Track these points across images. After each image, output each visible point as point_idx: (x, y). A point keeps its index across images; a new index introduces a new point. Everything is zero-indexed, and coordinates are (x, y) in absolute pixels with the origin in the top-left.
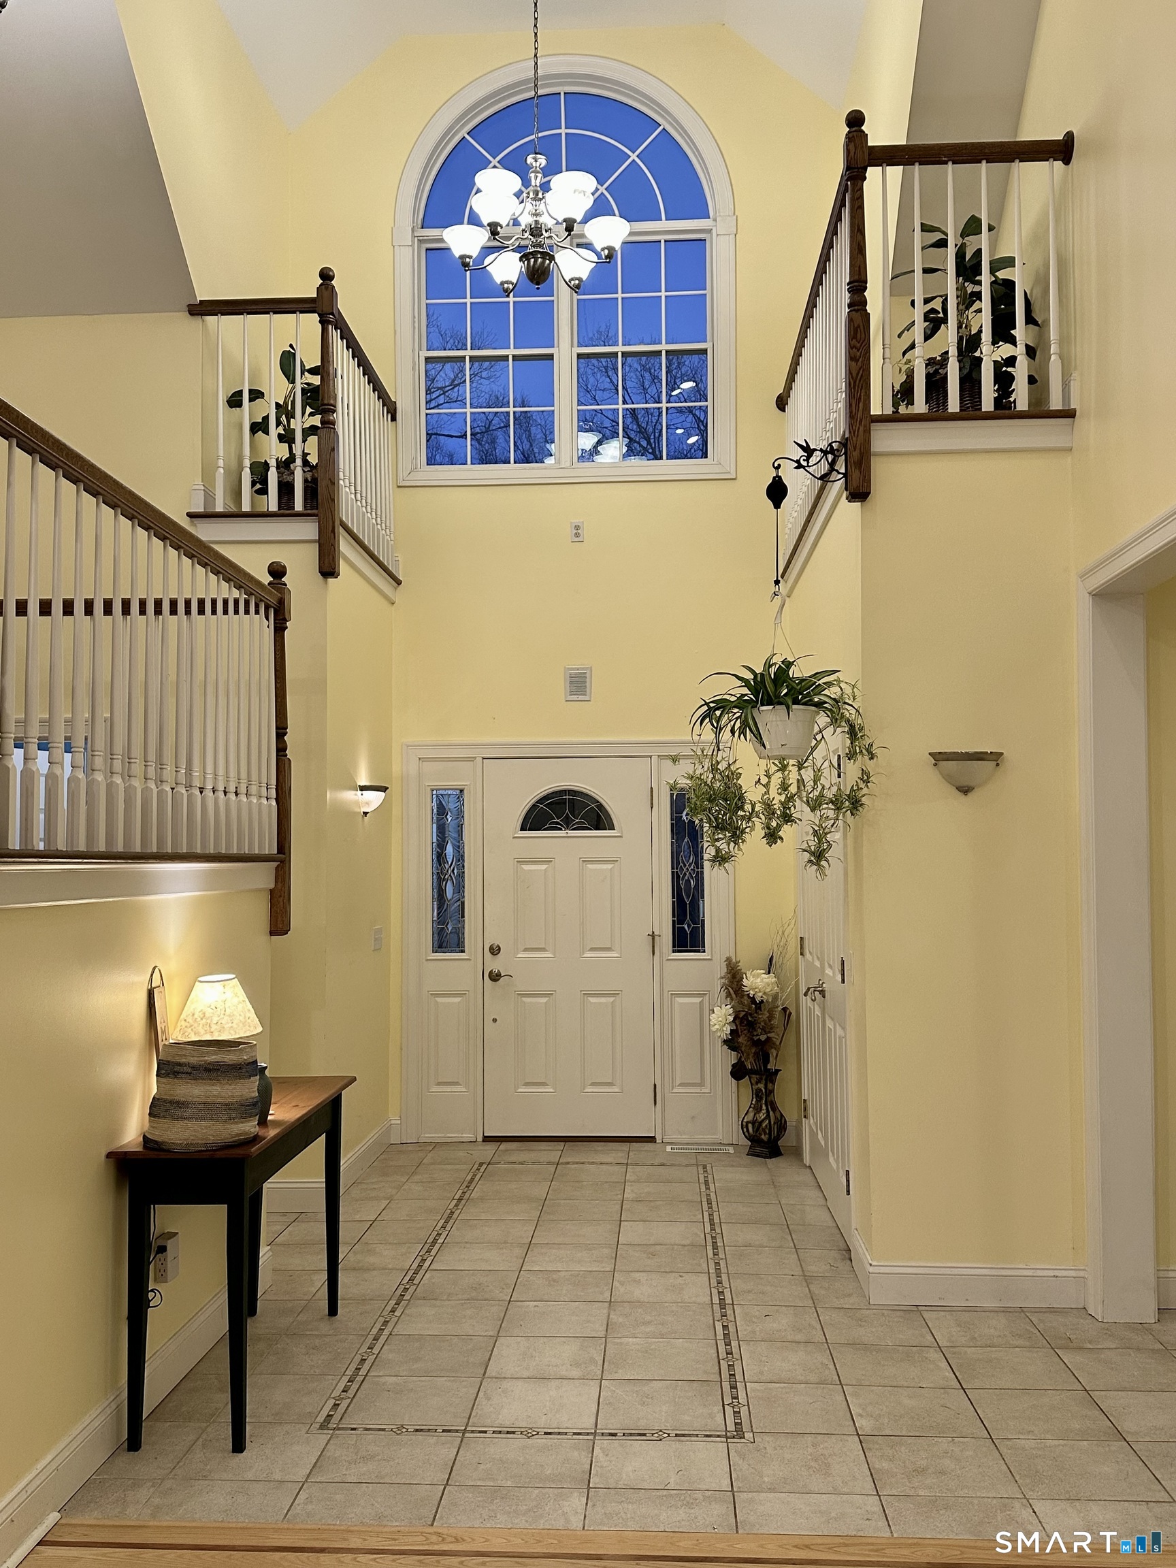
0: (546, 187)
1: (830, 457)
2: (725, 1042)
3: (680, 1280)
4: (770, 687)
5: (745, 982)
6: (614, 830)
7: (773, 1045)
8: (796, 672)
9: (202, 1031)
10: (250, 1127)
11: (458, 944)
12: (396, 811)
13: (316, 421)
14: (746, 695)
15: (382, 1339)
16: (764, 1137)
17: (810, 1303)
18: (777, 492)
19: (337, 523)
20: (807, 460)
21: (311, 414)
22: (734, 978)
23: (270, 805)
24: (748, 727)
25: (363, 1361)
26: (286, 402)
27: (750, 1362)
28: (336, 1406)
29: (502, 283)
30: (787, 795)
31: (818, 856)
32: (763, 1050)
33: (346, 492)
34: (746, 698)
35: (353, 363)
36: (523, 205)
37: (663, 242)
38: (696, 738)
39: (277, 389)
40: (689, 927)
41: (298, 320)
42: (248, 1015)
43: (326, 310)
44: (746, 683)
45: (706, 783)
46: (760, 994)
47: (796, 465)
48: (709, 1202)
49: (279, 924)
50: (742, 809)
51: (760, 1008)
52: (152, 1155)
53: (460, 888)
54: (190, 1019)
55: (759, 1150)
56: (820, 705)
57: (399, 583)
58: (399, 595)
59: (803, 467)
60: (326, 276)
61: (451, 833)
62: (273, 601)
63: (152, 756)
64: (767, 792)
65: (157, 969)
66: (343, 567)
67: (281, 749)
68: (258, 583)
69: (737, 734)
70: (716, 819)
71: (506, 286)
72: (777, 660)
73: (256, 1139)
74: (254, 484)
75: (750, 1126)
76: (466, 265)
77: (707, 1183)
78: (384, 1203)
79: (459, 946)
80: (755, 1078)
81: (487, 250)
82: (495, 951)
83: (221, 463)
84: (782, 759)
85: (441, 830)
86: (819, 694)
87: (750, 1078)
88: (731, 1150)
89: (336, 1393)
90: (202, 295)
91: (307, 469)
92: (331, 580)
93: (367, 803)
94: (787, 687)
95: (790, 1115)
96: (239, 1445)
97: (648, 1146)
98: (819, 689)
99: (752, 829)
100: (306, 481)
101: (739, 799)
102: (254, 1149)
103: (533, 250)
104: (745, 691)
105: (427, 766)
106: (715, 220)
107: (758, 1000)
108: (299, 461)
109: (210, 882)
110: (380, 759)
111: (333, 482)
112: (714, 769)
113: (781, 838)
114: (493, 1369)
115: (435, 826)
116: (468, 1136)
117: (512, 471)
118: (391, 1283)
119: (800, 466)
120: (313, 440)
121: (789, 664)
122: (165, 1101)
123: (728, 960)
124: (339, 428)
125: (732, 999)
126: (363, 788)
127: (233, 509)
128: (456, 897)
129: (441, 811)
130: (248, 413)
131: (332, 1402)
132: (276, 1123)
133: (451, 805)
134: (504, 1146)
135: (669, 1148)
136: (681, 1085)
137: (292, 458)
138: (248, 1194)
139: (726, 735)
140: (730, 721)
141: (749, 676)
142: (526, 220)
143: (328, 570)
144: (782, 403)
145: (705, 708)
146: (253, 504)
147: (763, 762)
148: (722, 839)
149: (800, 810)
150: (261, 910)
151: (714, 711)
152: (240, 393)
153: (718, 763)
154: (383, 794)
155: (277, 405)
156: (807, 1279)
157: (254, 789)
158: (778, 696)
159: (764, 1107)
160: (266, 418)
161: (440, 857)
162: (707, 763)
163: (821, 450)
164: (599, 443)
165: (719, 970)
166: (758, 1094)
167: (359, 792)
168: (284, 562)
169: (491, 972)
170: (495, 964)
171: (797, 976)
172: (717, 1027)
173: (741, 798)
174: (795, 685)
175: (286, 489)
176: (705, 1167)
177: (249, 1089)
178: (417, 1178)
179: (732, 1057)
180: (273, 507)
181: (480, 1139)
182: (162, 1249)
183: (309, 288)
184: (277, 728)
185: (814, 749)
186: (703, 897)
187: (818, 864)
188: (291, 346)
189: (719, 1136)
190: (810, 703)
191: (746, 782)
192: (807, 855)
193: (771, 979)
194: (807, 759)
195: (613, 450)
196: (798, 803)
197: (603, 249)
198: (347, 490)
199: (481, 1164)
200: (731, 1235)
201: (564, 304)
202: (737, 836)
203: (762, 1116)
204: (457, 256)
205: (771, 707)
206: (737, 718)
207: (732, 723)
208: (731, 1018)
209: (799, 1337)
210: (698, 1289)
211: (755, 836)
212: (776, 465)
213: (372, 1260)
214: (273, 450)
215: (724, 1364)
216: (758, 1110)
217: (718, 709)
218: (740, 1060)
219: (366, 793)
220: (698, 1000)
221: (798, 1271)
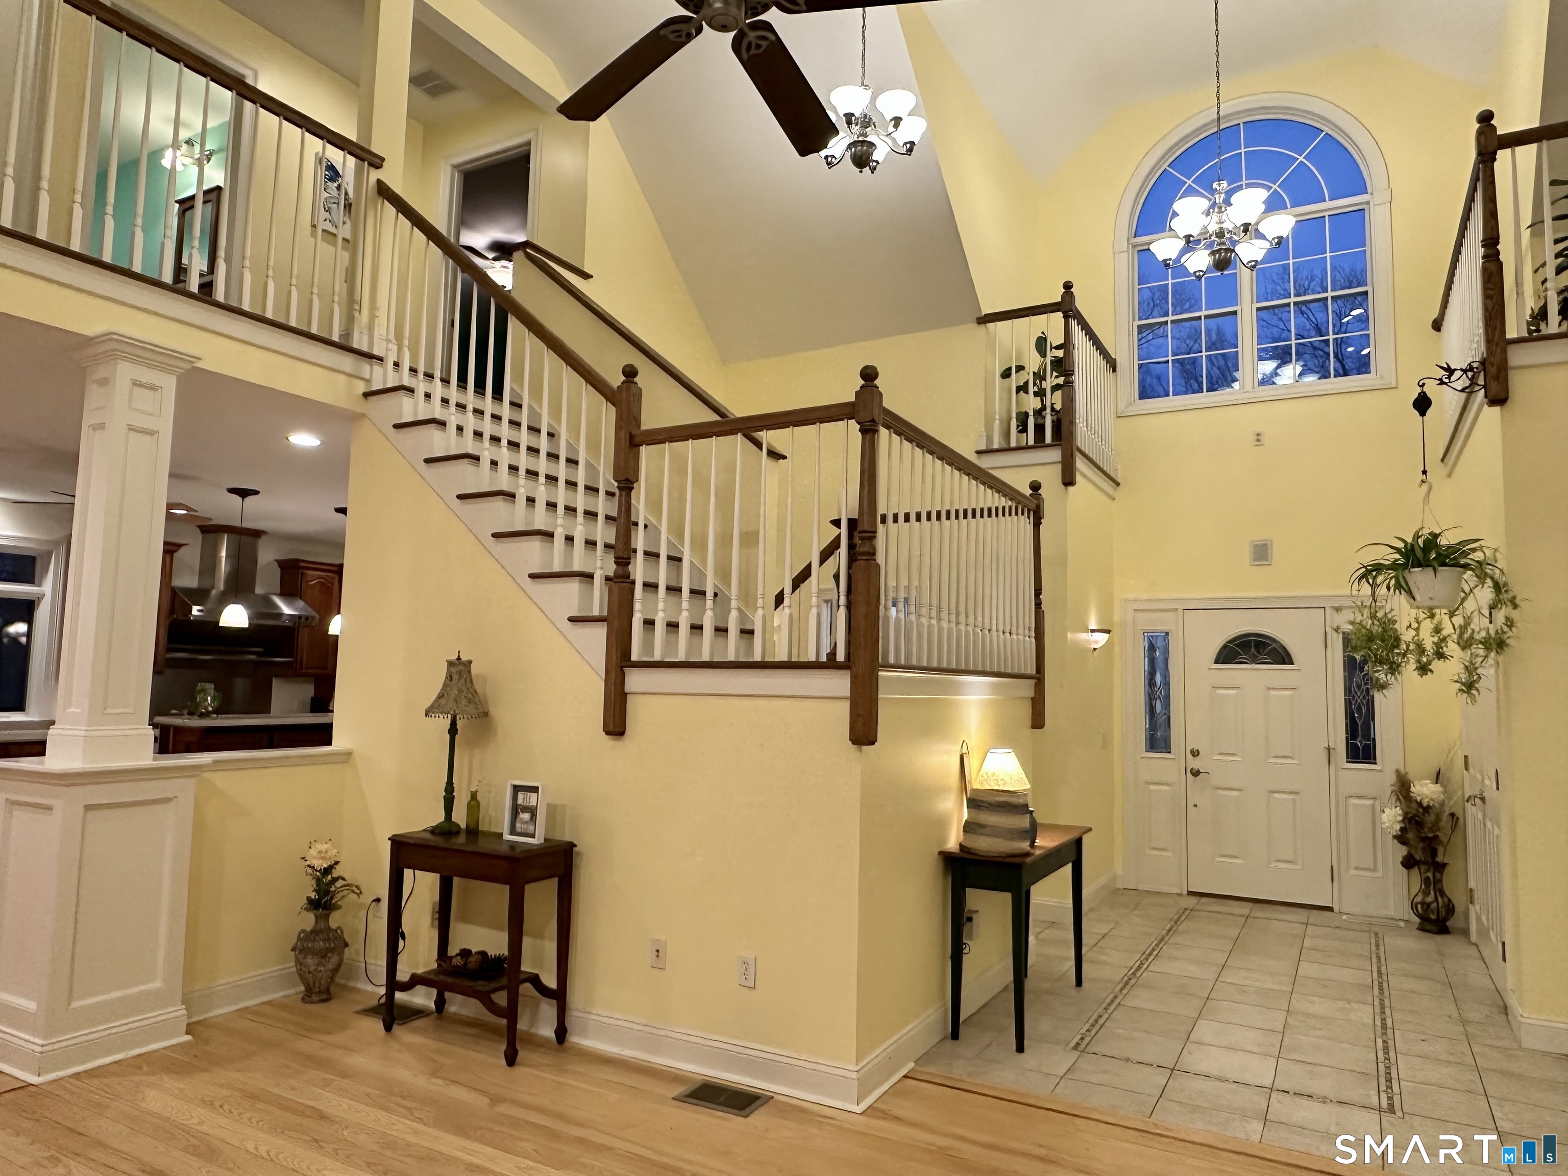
0: (1228, 202)
1: (1470, 374)
2: (1395, 837)
3: (1348, 1006)
4: (1419, 554)
5: (1412, 789)
6: (1293, 664)
7: (1441, 842)
8: (1443, 541)
9: (992, 783)
10: (1025, 845)
11: (1165, 747)
12: (1117, 649)
13: (1061, 380)
14: (1399, 559)
15: (1113, 1006)
16: (1433, 917)
17: (1465, 1038)
18: (1422, 404)
19: (1075, 449)
20: (1449, 377)
21: (1057, 377)
22: (1403, 787)
23: (1031, 641)
24: (1402, 587)
25: (1100, 1017)
26: (1039, 370)
27: (1405, 1067)
28: (1082, 1039)
29: (1195, 272)
30: (1439, 637)
31: (1469, 686)
32: (1431, 845)
33: (1081, 427)
34: (1399, 562)
35: (1086, 339)
36: (1210, 217)
37: (1327, 217)
38: (1355, 593)
39: (1033, 362)
40: (1361, 742)
41: (1048, 319)
42: (1021, 776)
43: (1068, 308)
44: (1398, 550)
45: (1365, 628)
46: (1426, 800)
47: (1439, 382)
48: (1379, 958)
49: (1038, 721)
50: (1398, 647)
51: (1428, 812)
52: (965, 855)
53: (1167, 705)
54: (985, 776)
55: (1428, 926)
56: (1466, 567)
57: (1118, 484)
58: (1119, 493)
59: (1446, 383)
60: (1068, 286)
61: (1160, 664)
62: (1033, 506)
63: (953, 606)
64: (1418, 635)
65: (965, 743)
66: (1079, 478)
67: (1038, 605)
68: (1024, 496)
69: (1392, 590)
70: (1376, 655)
71: (1197, 274)
72: (1426, 532)
73: (1027, 854)
74: (1018, 426)
75: (1419, 906)
76: (1167, 265)
77: (1377, 946)
78: (1112, 925)
79: (1167, 749)
80: (1423, 868)
81: (1183, 252)
82: (1195, 753)
83: (997, 417)
84: (1431, 609)
85: (1152, 662)
86: (1465, 557)
87: (1419, 869)
88: (1402, 924)
89: (1083, 1031)
90: (986, 310)
91: (1054, 413)
92: (1070, 488)
93: (1096, 642)
94: (1436, 552)
95: (1459, 900)
96: (1020, 1049)
97: (1327, 914)
98: (1465, 554)
99: (1407, 663)
100: (1053, 421)
101: (1394, 640)
102: (1029, 860)
103: (1218, 247)
104: (1397, 556)
105: (1139, 615)
106: (1372, 194)
107: (1425, 804)
108: (1048, 410)
109: (995, 689)
110: (1105, 612)
111: (1072, 422)
112: (1373, 616)
113: (1431, 671)
114: (1193, 1037)
115: (1146, 659)
116: (1176, 890)
117: (1204, 398)
118: (1119, 975)
119: (1442, 383)
120: (1058, 394)
121: (1436, 536)
122: (973, 823)
123: (1398, 772)
124: (1076, 385)
125: (1400, 802)
126: (1093, 631)
127: (1005, 446)
128: (1164, 711)
129: (1152, 648)
130: (1015, 380)
131: (1080, 1037)
132: (1039, 847)
133: (1159, 644)
134: (1204, 900)
135: (1344, 917)
136: (1356, 868)
137: (1044, 408)
138: (1024, 889)
139: (1382, 591)
140: (1386, 580)
141: (1401, 545)
142: (1213, 228)
143: (1068, 481)
144: (1437, 325)
145: (1364, 569)
146: (1018, 440)
147: (1414, 611)
148: (1381, 671)
149: (1452, 648)
150: (1025, 712)
151: (1371, 572)
152: (1010, 369)
153: (1376, 612)
154: (1107, 635)
155: (1034, 373)
156: (1464, 1022)
157: (1021, 631)
158: (1428, 560)
159: (1432, 892)
160: (1027, 383)
161: (1151, 683)
162: (1366, 612)
163: (1462, 370)
164: (1278, 367)
165: (1390, 779)
166: (1426, 881)
167: (1090, 634)
168: (1039, 480)
169: (1192, 769)
170: (1194, 763)
171: (1463, 788)
172: (1387, 824)
173: (1397, 639)
174: (1442, 552)
175: (1040, 429)
176: (1376, 934)
177: (1024, 822)
178: (1136, 912)
179: (1403, 851)
180: (1031, 442)
181: (1185, 892)
182: (970, 919)
183: (1056, 296)
184: (1035, 590)
185: (1463, 600)
186: (1373, 719)
187: (1468, 692)
188: (1043, 333)
189: (1392, 913)
190: (1457, 565)
191: (1401, 627)
192: (1458, 685)
193: (1438, 788)
194: (1458, 608)
195: (1289, 372)
196: (1450, 644)
197: (1273, 239)
198: (1081, 425)
199: (1186, 909)
200: (1395, 982)
201: (1246, 279)
202: (1394, 668)
203: (1430, 899)
204: (1161, 260)
205: (1421, 569)
206: (1391, 578)
207: (1388, 581)
208: (1400, 818)
209: (1451, 1058)
210: (1364, 1014)
211: (1410, 668)
212: (1421, 384)
213: (1104, 958)
214: (1032, 403)
215: (1381, 1066)
216: (1426, 893)
217: (1374, 571)
218: (1409, 853)
219: (1095, 634)
220: (1369, 802)
221: (1455, 1015)
